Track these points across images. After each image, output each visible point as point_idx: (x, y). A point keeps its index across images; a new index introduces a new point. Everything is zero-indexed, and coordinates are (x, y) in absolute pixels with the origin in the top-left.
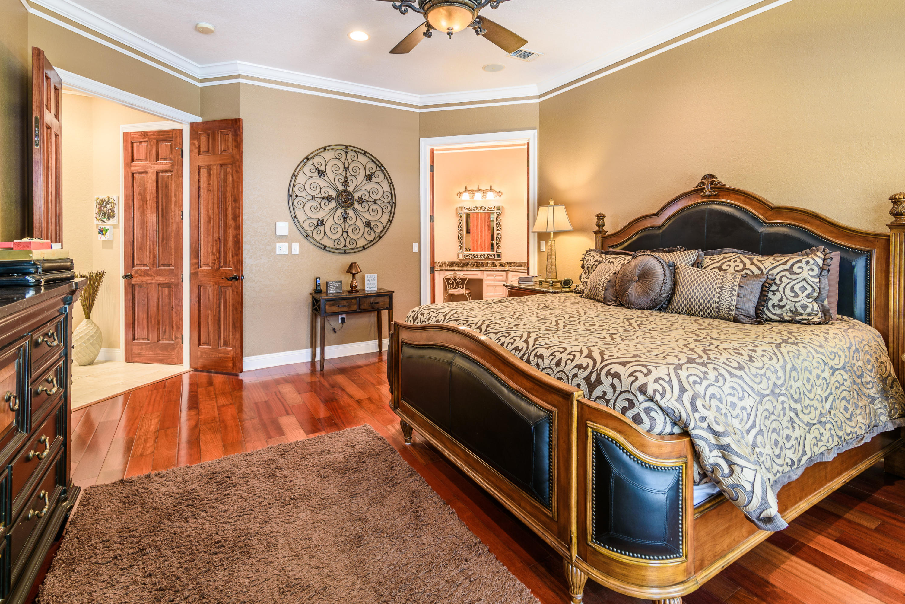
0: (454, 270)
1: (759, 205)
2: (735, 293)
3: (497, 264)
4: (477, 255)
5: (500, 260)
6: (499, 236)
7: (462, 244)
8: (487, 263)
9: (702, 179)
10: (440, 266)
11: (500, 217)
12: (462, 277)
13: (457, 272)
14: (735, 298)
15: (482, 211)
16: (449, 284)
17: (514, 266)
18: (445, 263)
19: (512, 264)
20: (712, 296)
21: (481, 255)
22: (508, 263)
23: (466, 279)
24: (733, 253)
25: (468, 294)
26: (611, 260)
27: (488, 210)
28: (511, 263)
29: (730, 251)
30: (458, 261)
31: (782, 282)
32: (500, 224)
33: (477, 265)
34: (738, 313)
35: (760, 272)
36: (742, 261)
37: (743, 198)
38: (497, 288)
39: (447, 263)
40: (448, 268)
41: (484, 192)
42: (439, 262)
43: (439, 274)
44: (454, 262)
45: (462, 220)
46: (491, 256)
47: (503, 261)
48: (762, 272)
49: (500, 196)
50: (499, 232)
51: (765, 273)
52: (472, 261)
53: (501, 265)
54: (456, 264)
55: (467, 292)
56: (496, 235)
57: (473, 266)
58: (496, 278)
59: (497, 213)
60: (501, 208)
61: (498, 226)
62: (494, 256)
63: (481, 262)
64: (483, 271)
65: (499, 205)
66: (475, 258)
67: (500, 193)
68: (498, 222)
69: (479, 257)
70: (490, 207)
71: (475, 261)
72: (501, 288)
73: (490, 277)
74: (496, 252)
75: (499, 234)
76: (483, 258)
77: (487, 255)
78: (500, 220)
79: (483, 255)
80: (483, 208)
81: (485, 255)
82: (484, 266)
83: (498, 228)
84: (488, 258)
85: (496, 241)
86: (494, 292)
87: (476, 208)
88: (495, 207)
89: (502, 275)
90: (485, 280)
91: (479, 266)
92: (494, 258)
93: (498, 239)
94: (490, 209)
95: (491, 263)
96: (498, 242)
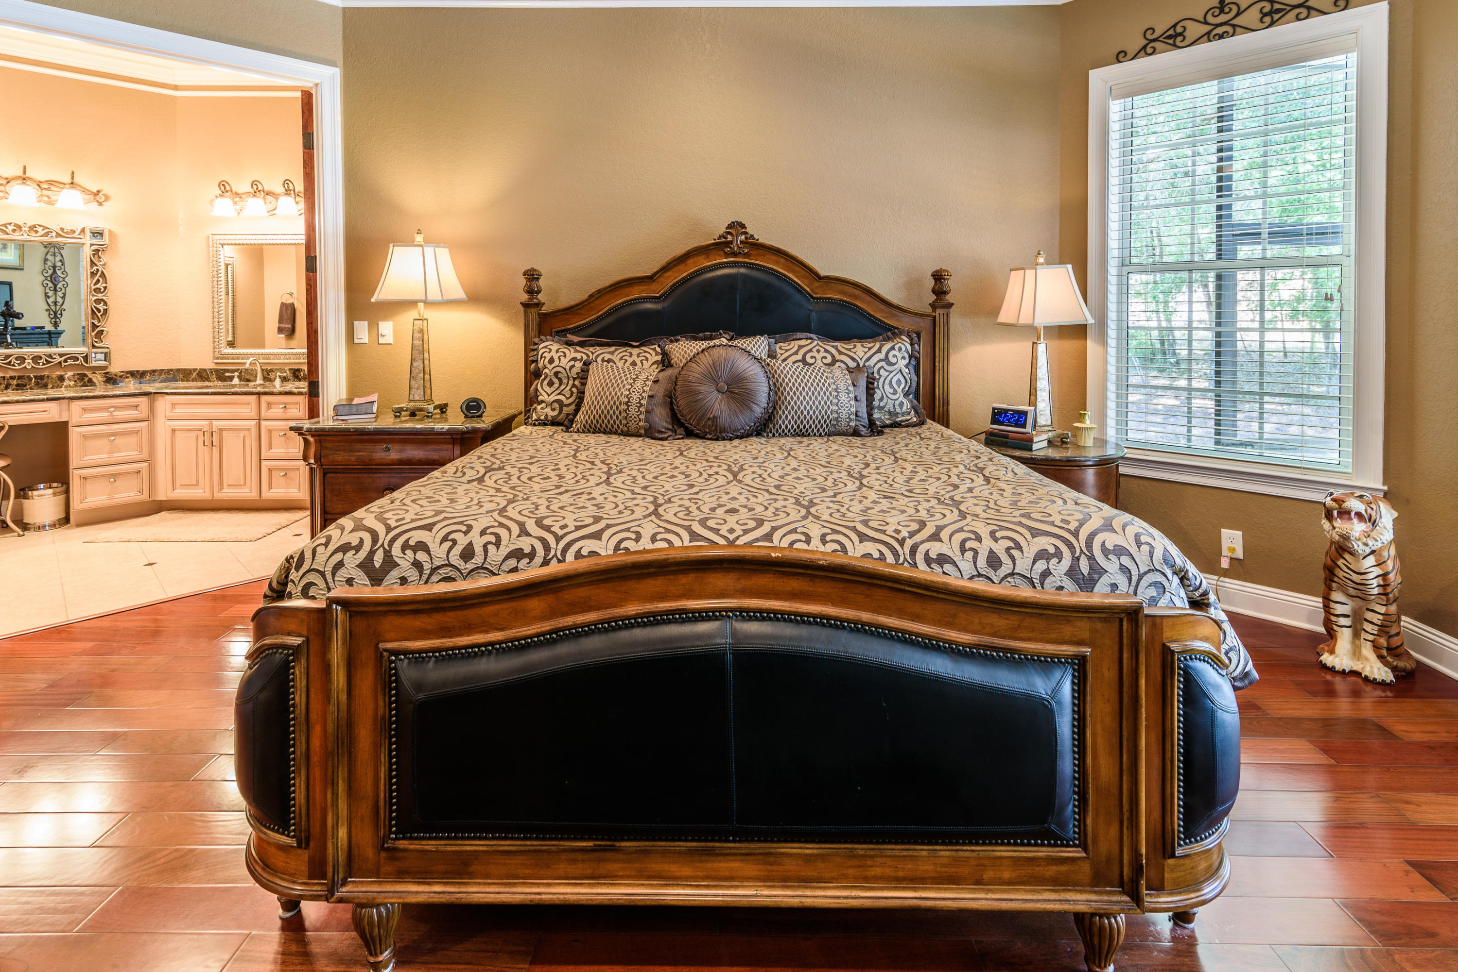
1: (803, 273)
2: (852, 396)
3: (98, 378)
4: (21, 359)
5: (106, 367)
6: (101, 307)
8: (61, 378)
9: (727, 228)
11: (105, 258)
14: (853, 403)
15: (34, 237)
17: (153, 381)
19: (148, 376)
20: (829, 403)
21: (36, 358)
22: (132, 373)
24: (807, 339)
26: (607, 357)
27: (58, 235)
28: (143, 373)
29: (802, 337)
31: (881, 376)
32: (103, 275)
33: (20, 387)
34: (859, 423)
35: (855, 364)
36: (826, 351)
37: (782, 260)
38: (120, 441)
41: (46, 186)
46: (77, 359)
47: (115, 368)
48: (858, 364)
49: (100, 204)
50: (100, 296)
51: (861, 365)
53: (111, 380)
55: (3, 463)
56: (91, 304)
57: (7, 387)
58: (115, 413)
59: (92, 245)
60: (106, 233)
61: (98, 281)
62: (86, 358)
63: (35, 377)
64: (66, 401)
65: (98, 225)
66: (13, 365)
67: (100, 194)
68: (98, 270)
69: (29, 364)
70: (68, 228)
71: (12, 374)
72: (133, 440)
73: (85, 416)
74: (94, 347)
75: (103, 300)
76: (44, 364)
77: (61, 355)
78: (105, 265)
79: (44, 357)
80: (40, 229)
81: (50, 356)
82: (50, 386)
83: (98, 286)
84: (63, 364)
85: (93, 319)
86: (111, 452)
87: (11, 228)
88: (83, 230)
89: (137, 406)
90: (70, 425)
91: (31, 389)
92: (87, 363)
93: (99, 315)
94: (66, 233)
95: (74, 376)
96: (99, 321)
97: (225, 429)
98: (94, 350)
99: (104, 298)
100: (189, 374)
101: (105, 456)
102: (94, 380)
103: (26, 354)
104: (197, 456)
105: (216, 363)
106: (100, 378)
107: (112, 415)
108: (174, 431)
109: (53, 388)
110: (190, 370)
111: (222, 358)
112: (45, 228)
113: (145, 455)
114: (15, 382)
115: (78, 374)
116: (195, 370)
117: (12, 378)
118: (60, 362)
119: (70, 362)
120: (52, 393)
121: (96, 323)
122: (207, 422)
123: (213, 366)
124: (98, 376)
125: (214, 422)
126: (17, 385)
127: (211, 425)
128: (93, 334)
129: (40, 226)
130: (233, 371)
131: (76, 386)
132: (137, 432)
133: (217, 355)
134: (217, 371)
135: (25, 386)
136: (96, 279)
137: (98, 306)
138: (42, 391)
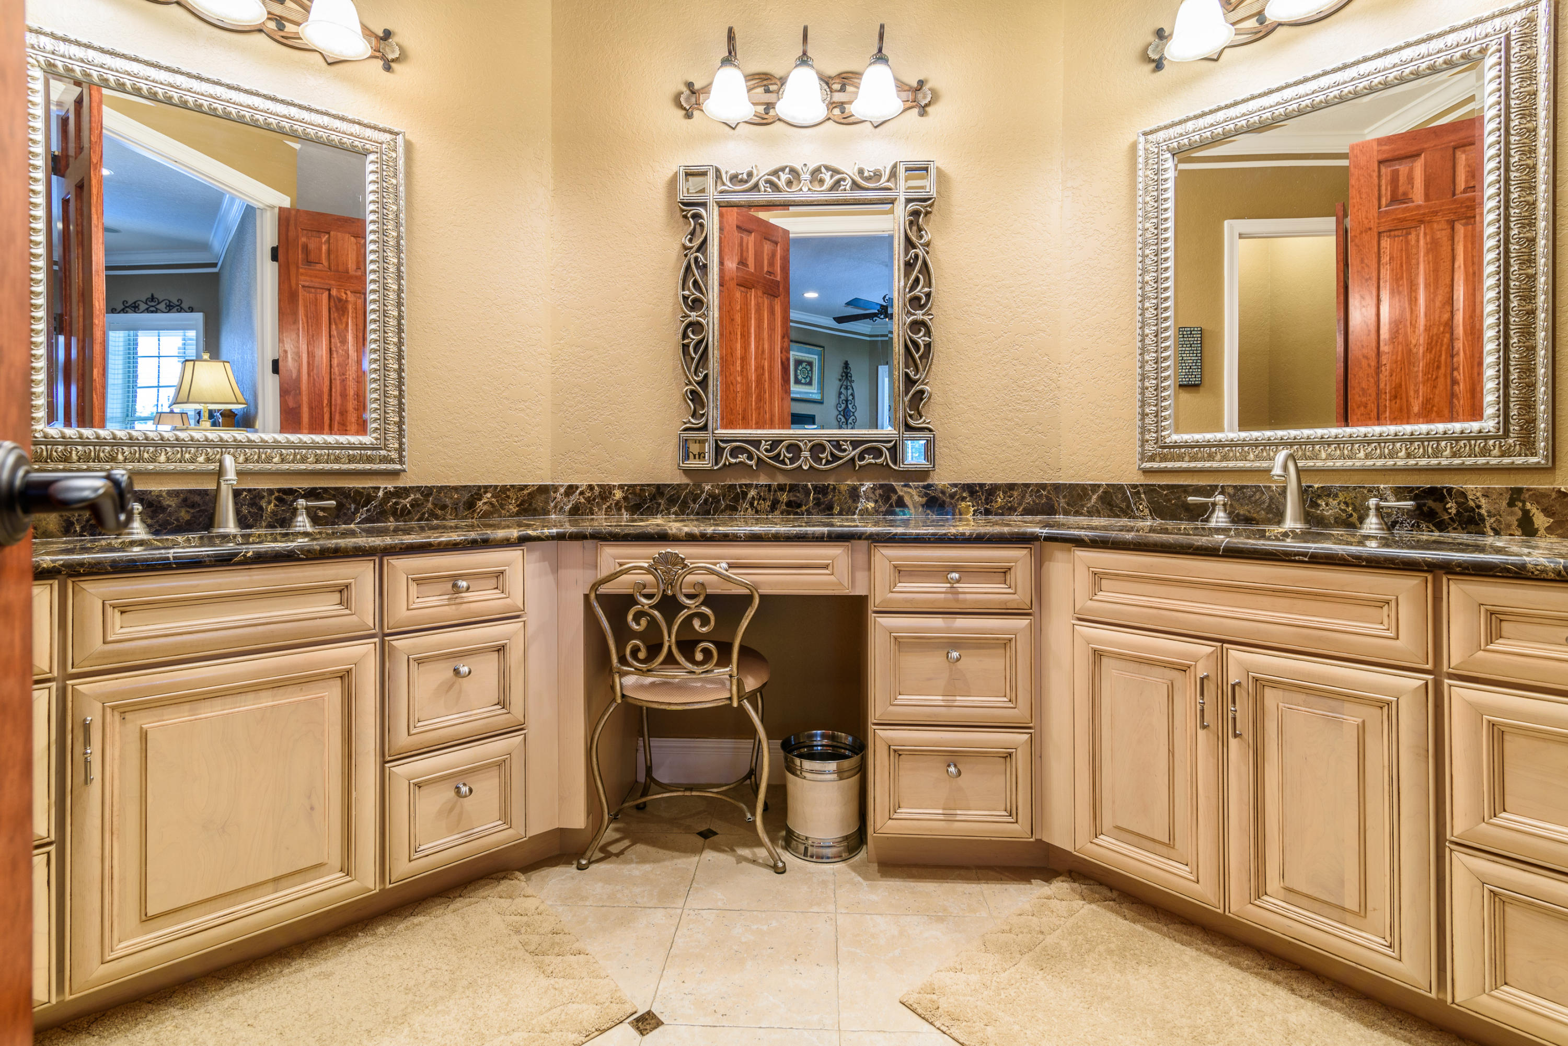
0: (662, 537)
3: (912, 495)
4: (794, 448)
5: (927, 474)
6: (921, 338)
7: (704, 383)
8: (854, 493)
10: (575, 511)
11: (928, 229)
12: (716, 587)
13: (681, 551)
15: (819, 194)
16: (622, 633)
17: (1011, 510)
18: (605, 492)
19: (1000, 500)
21: (817, 448)
22: (972, 490)
23: (748, 599)
25: (752, 697)
27: (855, 186)
28: (992, 490)
30: (679, 479)
32: (925, 268)
33: (793, 508)
38: (972, 663)
39: (618, 494)
40: (624, 521)
41: (837, 84)
42: (571, 489)
43: (556, 568)
44: (659, 490)
45: (703, 246)
46: (878, 453)
47: (942, 479)
49: (924, 111)
50: (919, 315)
52: (763, 481)
53: (935, 502)
54: (672, 501)
55: (751, 684)
56: (905, 332)
57: (773, 508)
58: (962, 587)
59: (908, 201)
60: (933, 172)
61: (917, 280)
62: (894, 450)
63: (815, 487)
64: (863, 544)
65: (917, 155)
66: (783, 462)
67: (926, 88)
68: (917, 256)
69: (805, 461)
70: (869, 168)
71: (782, 480)
72: (993, 663)
73: (901, 586)
74: (908, 428)
75: (923, 323)
76: (828, 462)
77: (855, 444)
78: (928, 244)
79: (828, 445)
80: (827, 176)
81: (838, 445)
82: (837, 509)
83: (916, 292)
84: (858, 463)
85: (907, 367)
86: (949, 692)
87: (784, 177)
88: (893, 174)
89: (1006, 571)
90: (871, 607)
91: (809, 512)
92: (895, 463)
93: (917, 356)
94: (868, 179)
95: (874, 489)
96: (917, 370)
97: (1275, 685)
98: (907, 434)
99: (926, 318)
100: (1081, 498)
101: (938, 699)
102: (907, 500)
103: (801, 438)
104: (1171, 752)
105: (1146, 472)
106: (917, 498)
107: (953, 591)
108: (1098, 655)
109: (840, 513)
110: (1083, 487)
111: (1164, 459)
112: (836, 171)
113: (1020, 713)
114: (784, 497)
115: (881, 486)
116: (1095, 487)
117: (781, 488)
118: (853, 459)
119: (869, 459)
120: (841, 524)
121: (912, 374)
122: (1205, 649)
123: (1139, 479)
124: (914, 492)
125: (1236, 655)
126: (789, 504)
127: (1221, 661)
128: (907, 399)
129: (828, 168)
130: (1209, 491)
131: (877, 511)
132: (1006, 644)
133: (1150, 448)
134: (1150, 490)
135: (799, 506)
136: (913, 277)
137: (915, 337)
138: (824, 519)
